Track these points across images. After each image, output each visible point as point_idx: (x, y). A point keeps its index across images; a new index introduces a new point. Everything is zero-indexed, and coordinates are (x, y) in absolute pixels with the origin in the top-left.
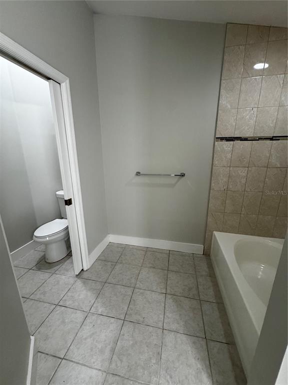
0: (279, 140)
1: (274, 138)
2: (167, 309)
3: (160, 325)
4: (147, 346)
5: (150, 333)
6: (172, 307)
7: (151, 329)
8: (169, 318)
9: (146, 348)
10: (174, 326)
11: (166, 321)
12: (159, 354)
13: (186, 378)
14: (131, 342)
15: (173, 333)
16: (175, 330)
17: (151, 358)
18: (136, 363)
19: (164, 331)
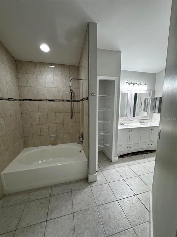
0: (10, 100)
1: (9, 99)
2: (60, 215)
3: (71, 216)
4: (85, 219)
5: (78, 220)
6: (58, 212)
7: (76, 221)
8: (66, 212)
9: (86, 219)
10: (70, 207)
11: (68, 213)
12: (86, 210)
13: (88, 197)
14: (87, 231)
15: (73, 207)
16: (72, 206)
17: (89, 214)
18: (95, 221)
19: (74, 212)
